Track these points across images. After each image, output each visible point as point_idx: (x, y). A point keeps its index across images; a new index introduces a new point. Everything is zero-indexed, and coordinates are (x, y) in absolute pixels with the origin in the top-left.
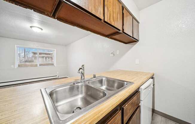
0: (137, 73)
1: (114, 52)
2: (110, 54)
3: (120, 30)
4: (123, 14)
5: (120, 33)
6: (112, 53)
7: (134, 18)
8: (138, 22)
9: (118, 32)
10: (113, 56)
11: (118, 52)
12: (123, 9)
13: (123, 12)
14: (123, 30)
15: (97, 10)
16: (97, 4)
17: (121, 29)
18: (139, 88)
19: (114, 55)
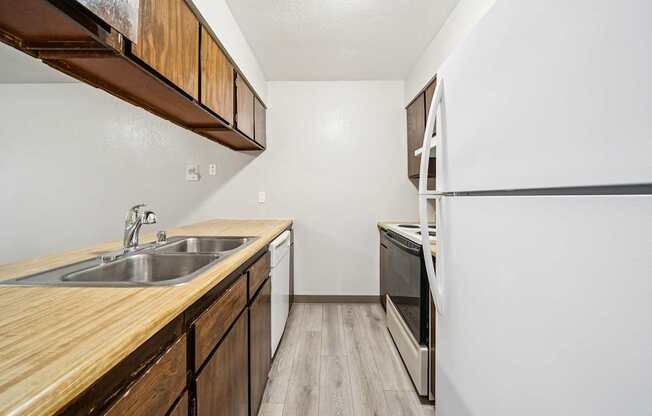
0: (262, 223)
1: (198, 166)
2: (187, 172)
3: (228, 124)
4: (235, 87)
5: (228, 129)
6: (192, 171)
7: (255, 96)
8: (264, 106)
9: (224, 127)
10: (196, 179)
11: (212, 170)
12: (235, 76)
13: (235, 84)
14: (235, 123)
15: (186, 79)
16: (187, 66)
17: (231, 122)
18: (268, 246)
19: (199, 177)
